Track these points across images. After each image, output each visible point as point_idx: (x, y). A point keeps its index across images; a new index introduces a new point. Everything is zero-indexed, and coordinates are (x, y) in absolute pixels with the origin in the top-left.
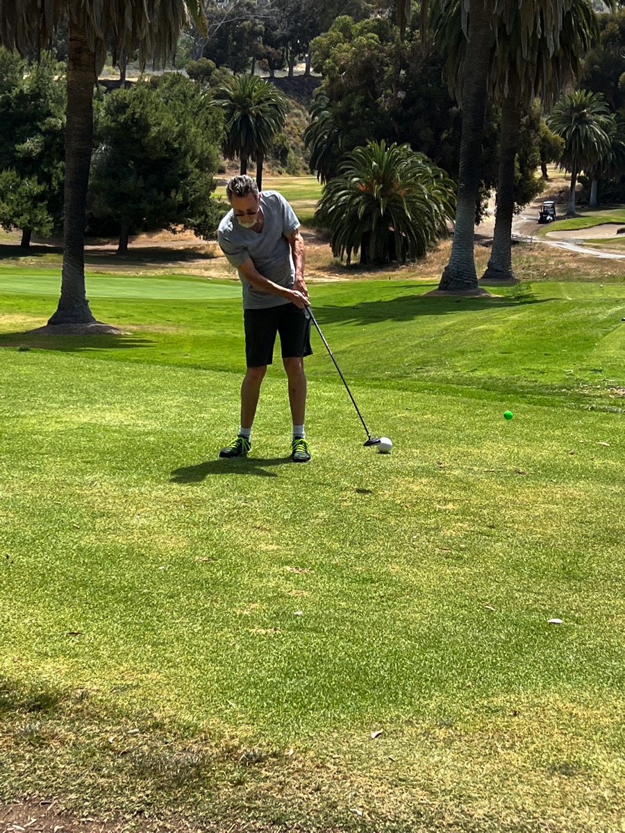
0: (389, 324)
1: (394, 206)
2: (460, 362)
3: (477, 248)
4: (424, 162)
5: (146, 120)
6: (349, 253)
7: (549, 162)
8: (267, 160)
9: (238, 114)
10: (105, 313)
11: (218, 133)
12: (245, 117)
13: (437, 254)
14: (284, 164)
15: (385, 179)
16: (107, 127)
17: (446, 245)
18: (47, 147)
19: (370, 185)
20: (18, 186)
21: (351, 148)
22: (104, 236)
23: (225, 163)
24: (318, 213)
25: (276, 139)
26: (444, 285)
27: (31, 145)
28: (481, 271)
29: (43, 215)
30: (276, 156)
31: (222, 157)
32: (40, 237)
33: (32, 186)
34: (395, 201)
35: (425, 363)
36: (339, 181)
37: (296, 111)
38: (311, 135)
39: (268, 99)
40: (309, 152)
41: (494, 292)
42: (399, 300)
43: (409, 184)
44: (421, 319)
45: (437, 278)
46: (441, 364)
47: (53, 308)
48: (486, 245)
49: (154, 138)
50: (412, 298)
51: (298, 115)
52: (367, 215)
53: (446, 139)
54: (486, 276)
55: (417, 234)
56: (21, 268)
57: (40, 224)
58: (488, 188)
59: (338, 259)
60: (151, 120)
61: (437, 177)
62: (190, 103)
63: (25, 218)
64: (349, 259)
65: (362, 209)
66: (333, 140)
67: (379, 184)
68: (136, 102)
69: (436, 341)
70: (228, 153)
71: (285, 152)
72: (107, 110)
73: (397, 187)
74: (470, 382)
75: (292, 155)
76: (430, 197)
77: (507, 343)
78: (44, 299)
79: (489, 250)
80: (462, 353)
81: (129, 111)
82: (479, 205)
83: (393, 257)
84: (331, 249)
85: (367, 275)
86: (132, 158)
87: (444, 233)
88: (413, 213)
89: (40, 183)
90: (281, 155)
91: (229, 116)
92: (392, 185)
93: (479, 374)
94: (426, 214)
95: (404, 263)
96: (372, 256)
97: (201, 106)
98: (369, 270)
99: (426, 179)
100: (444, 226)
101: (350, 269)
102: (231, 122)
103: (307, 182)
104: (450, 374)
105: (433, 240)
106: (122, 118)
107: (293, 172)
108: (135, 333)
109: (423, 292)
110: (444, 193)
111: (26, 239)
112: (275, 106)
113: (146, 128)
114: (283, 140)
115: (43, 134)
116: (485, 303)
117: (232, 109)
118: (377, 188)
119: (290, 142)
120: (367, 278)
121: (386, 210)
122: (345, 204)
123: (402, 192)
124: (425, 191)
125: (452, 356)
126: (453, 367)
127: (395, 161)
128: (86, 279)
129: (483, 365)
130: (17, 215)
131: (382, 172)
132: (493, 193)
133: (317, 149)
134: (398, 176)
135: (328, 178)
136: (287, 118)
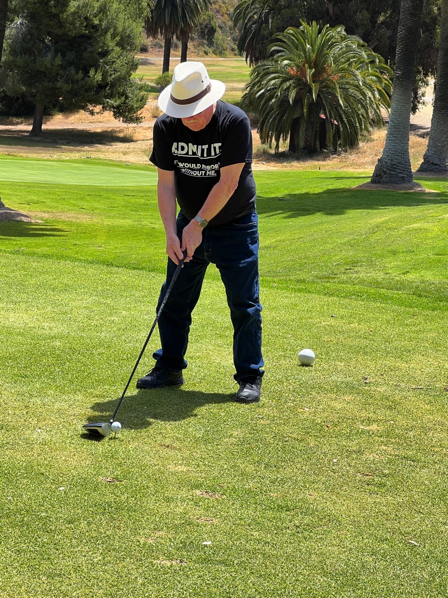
0: (318, 217)
2: (391, 263)
3: (413, 139)
4: (359, 46)
6: (277, 140)
8: (193, 39)
11: (141, 10)
14: (211, 44)
17: (380, 135)
19: (301, 69)
21: (282, 29)
22: (18, 115)
23: (148, 41)
24: (245, 97)
25: (203, 17)
26: (377, 178)
28: (416, 163)
30: (202, 35)
31: (144, 35)
34: (327, 87)
35: (354, 263)
36: (269, 64)
40: (237, 33)
41: (429, 186)
42: (329, 192)
43: (343, 69)
44: (352, 213)
45: (370, 170)
46: (371, 264)
48: (422, 136)
49: (74, 13)
50: (343, 191)
52: (298, 100)
53: (382, 23)
54: (422, 170)
55: (349, 122)
58: (426, 75)
59: (266, 146)
61: (372, 62)
64: (277, 147)
67: (311, 68)
69: (367, 239)
70: (151, 29)
71: (212, 31)
73: (329, 72)
74: (401, 286)
75: (219, 35)
76: (365, 83)
77: (442, 244)
79: (425, 141)
80: (394, 253)
82: (416, 93)
83: (323, 145)
84: (258, 136)
85: (295, 164)
86: (49, 34)
87: (378, 122)
88: (346, 100)
90: (208, 33)
92: (324, 70)
93: (411, 277)
94: (359, 101)
95: (335, 152)
96: (302, 144)
98: (298, 159)
99: (361, 64)
100: (378, 115)
101: (279, 157)
104: (380, 276)
105: (366, 129)
107: (220, 52)
108: (47, 221)
109: (354, 185)
110: (380, 80)
113: (65, 3)
114: (211, 18)
116: (419, 199)
118: (309, 72)
119: (217, 22)
120: (296, 167)
121: (318, 96)
122: (275, 89)
124: (360, 77)
125: (382, 256)
126: (384, 269)
127: (329, 44)
129: (415, 267)
131: (313, 56)
132: (431, 80)
133: (246, 31)
134: (331, 60)
135: (257, 60)
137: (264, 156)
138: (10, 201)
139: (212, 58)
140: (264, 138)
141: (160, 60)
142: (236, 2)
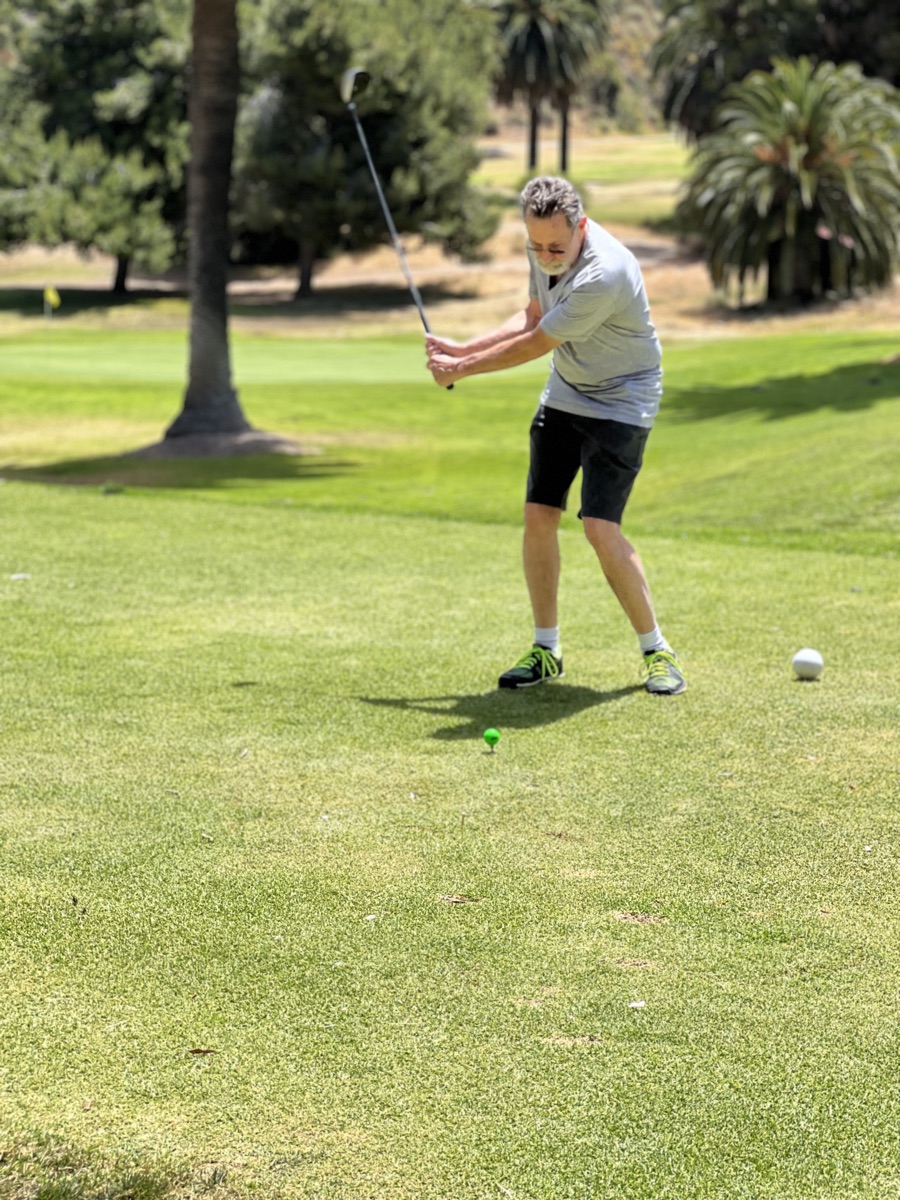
1: (829, 188)
5: (344, 39)
6: (742, 278)
8: (579, 106)
9: (520, 22)
10: (271, 414)
12: (534, 30)
14: (612, 112)
15: (812, 137)
16: (274, 56)
18: (158, 96)
20: (102, 173)
21: (739, 77)
22: (270, 265)
24: (681, 206)
25: (595, 66)
27: (127, 95)
29: (154, 229)
30: (597, 97)
31: (491, 105)
32: (147, 270)
33: (130, 172)
34: (831, 177)
36: (721, 143)
38: (664, 56)
43: (860, 145)
47: (173, 407)
51: (637, 18)
52: (777, 207)
55: (875, 240)
56: (114, 331)
57: (147, 246)
59: (722, 294)
60: (354, 39)
63: (118, 236)
64: (741, 294)
66: (707, 64)
67: (798, 143)
70: (504, 95)
72: (271, 22)
73: (835, 147)
78: (157, 389)
81: (311, 24)
83: (827, 285)
84: (706, 275)
85: (778, 321)
88: (868, 196)
89: (146, 164)
91: (503, 26)
92: (823, 147)
95: (849, 296)
96: (787, 284)
98: (781, 312)
101: (747, 312)
102: (509, 36)
103: (657, 147)
106: (299, 37)
107: (630, 127)
108: (329, 450)
111: (121, 275)
114: (610, 66)
115: (151, 71)
117: (509, 11)
118: (797, 153)
119: (622, 72)
120: (779, 328)
121: (816, 199)
122: (734, 185)
123: (844, 161)
127: (827, 101)
128: (232, 351)
130: (104, 228)
131: (802, 123)
133: (675, 87)
134: (836, 128)
135: (699, 137)
136: (615, 23)
137: (719, 312)
138: (263, 419)
139: (617, 140)
140: (718, 278)
141: (521, 149)
142: (655, 33)
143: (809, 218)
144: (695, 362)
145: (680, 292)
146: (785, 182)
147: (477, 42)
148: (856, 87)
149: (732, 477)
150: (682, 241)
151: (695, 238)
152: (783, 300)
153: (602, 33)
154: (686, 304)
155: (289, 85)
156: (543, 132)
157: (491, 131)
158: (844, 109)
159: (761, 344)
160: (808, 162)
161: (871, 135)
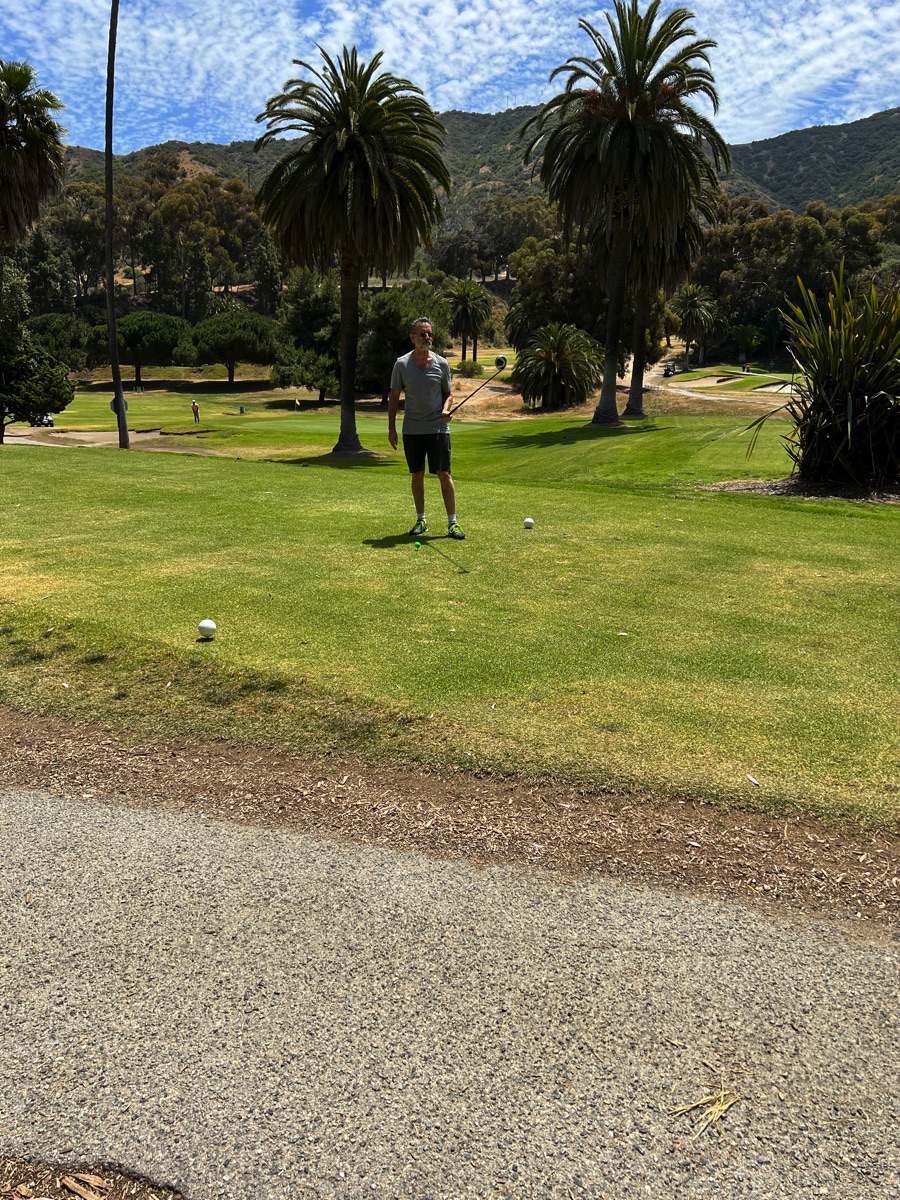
0: (558, 446)
1: (564, 367)
2: (598, 470)
3: (619, 395)
4: (586, 336)
5: (398, 313)
6: (534, 400)
7: (671, 335)
8: (481, 338)
9: (460, 307)
10: (370, 444)
11: (446, 321)
12: (465, 309)
13: (594, 399)
14: (492, 341)
15: (559, 348)
16: (374, 319)
17: (598, 393)
18: (334, 333)
19: (548, 353)
20: (316, 360)
21: (535, 328)
22: (373, 393)
23: (453, 341)
24: (513, 373)
25: (486, 324)
26: (596, 420)
27: (324, 333)
28: (620, 411)
29: (333, 380)
30: (487, 336)
31: (449, 337)
32: (331, 395)
33: (325, 360)
34: (566, 364)
35: (575, 471)
36: (528, 351)
37: (500, 304)
38: (509, 320)
39: (481, 296)
40: (509, 332)
41: (629, 424)
42: (565, 430)
43: (575, 352)
44: (579, 442)
45: (592, 415)
46: (586, 471)
47: (336, 441)
48: (626, 393)
49: (405, 325)
50: (574, 429)
51: (501, 307)
52: (547, 374)
53: (601, 321)
54: (625, 413)
55: (580, 386)
56: (319, 415)
57: (331, 386)
58: (629, 353)
59: (527, 405)
60: (402, 313)
61: (594, 346)
62: (427, 301)
63: (321, 382)
64: (534, 404)
65: (543, 370)
66: (524, 323)
67: (554, 352)
68: (392, 301)
69: (585, 457)
70: (454, 335)
71: (493, 332)
72: (373, 307)
73: (567, 353)
74: (603, 483)
75: (497, 334)
76: (589, 360)
77: (632, 457)
78: (332, 435)
79: (628, 396)
80: (601, 464)
81: (387, 308)
82: (623, 365)
83: (563, 402)
84: (521, 398)
85: (546, 415)
86: (390, 339)
87: (598, 385)
88: (577, 371)
89: (330, 358)
90: (490, 335)
91: (454, 309)
92: (563, 353)
93: (610, 477)
94: (586, 372)
95: (571, 406)
96: (550, 401)
97: (435, 302)
98: (548, 411)
99: (587, 348)
100: (598, 380)
101: (535, 411)
102: (456, 313)
103: (507, 353)
104: (590, 478)
105: (591, 390)
106: (383, 312)
107: (498, 346)
108: (389, 456)
109: (582, 425)
110: (599, 358)
111: (322, 396)
112: (485, 301)
113: (399, 319)
114: (492, 324)
115: (332, 325)
116: (624, 431)
117: (456, 304)
118: (553, 355)
119: (496, 326)
120: (546, 416)
121: (559, 370)
122: (532, 366)
123: (570, 358)
124: (586, 356)
125: (593, 466)
126: (594, 474)
127: (565, 337)
128: (356, 422)
129: (613, 472)
130: (316, 380)
131: (556, 344)
132: (632, 357)
133: (513, 330)
134: (568, 346)
135: (521, 349)
136: (493, 309)
137: (525, 411)
138: (367, 445)
139: (493, 350)
140: (526, 399)
141: (460, 353)
142: (507, 312)
143: (558, 378)
144: (516, 427)
145: (513, 404)
146: (549, 365)
147: (445, 314)
148: (575, 332)
149: (523, 466)
150: (514, 386)
151: (519, 385)
152: (547, 408)
153: (489, 313)
154: (515, 408)
155: (379, 330)
156: (468, 347)
157: (450, 347)
158: (571, 339)
159: (540, 422)
160: (557, 358)
161: (580, 348)
